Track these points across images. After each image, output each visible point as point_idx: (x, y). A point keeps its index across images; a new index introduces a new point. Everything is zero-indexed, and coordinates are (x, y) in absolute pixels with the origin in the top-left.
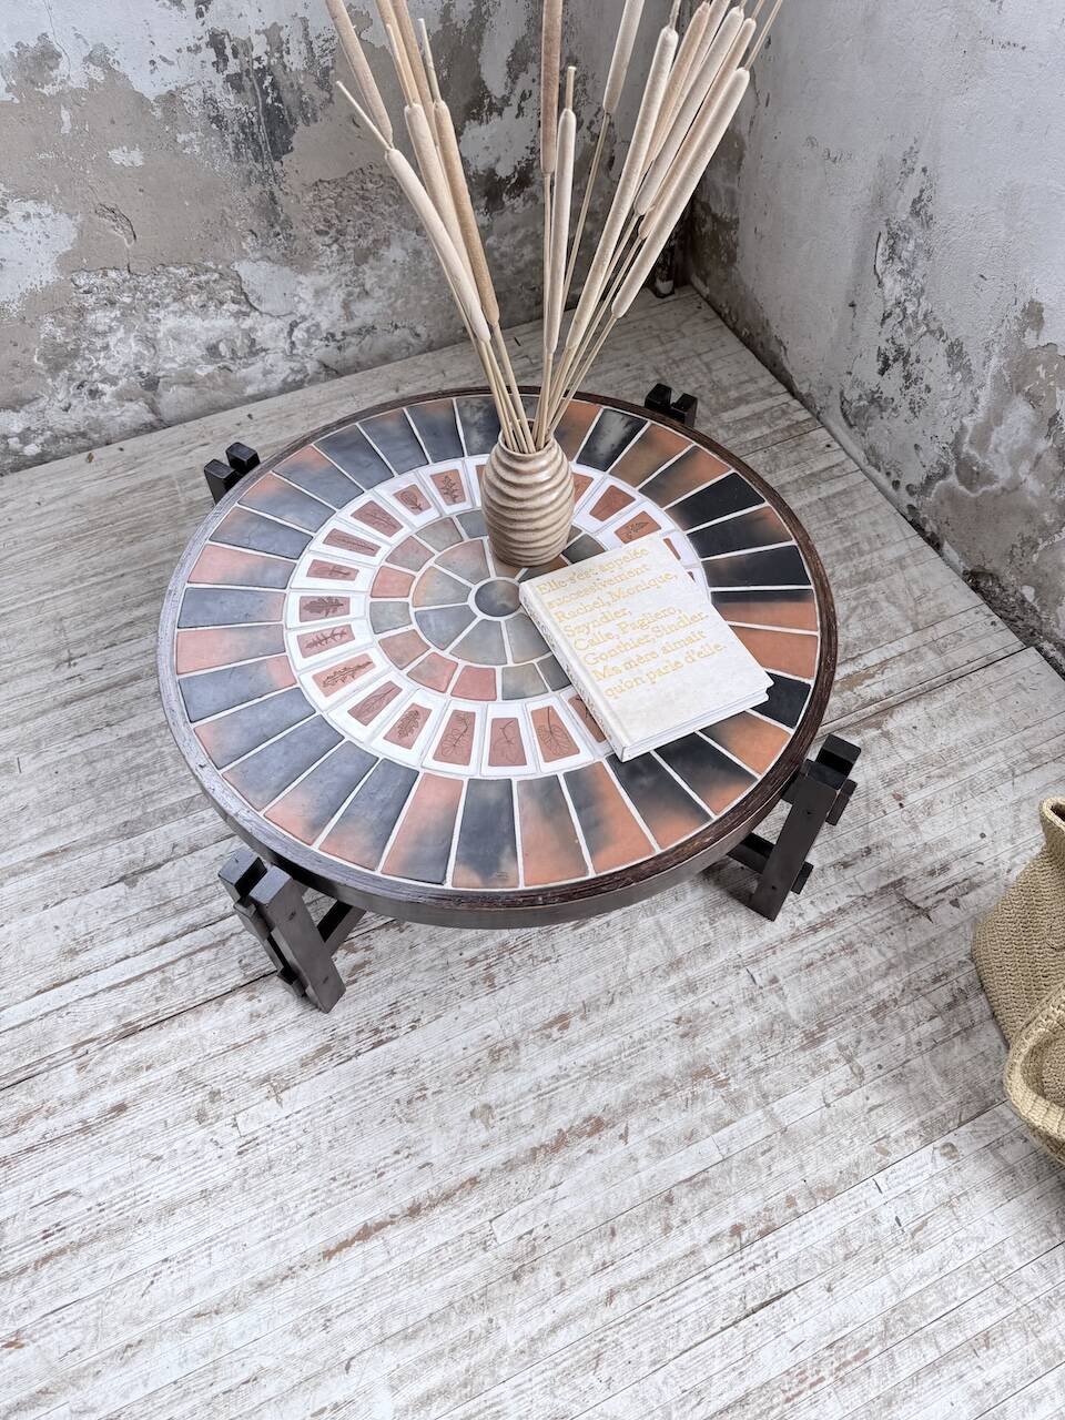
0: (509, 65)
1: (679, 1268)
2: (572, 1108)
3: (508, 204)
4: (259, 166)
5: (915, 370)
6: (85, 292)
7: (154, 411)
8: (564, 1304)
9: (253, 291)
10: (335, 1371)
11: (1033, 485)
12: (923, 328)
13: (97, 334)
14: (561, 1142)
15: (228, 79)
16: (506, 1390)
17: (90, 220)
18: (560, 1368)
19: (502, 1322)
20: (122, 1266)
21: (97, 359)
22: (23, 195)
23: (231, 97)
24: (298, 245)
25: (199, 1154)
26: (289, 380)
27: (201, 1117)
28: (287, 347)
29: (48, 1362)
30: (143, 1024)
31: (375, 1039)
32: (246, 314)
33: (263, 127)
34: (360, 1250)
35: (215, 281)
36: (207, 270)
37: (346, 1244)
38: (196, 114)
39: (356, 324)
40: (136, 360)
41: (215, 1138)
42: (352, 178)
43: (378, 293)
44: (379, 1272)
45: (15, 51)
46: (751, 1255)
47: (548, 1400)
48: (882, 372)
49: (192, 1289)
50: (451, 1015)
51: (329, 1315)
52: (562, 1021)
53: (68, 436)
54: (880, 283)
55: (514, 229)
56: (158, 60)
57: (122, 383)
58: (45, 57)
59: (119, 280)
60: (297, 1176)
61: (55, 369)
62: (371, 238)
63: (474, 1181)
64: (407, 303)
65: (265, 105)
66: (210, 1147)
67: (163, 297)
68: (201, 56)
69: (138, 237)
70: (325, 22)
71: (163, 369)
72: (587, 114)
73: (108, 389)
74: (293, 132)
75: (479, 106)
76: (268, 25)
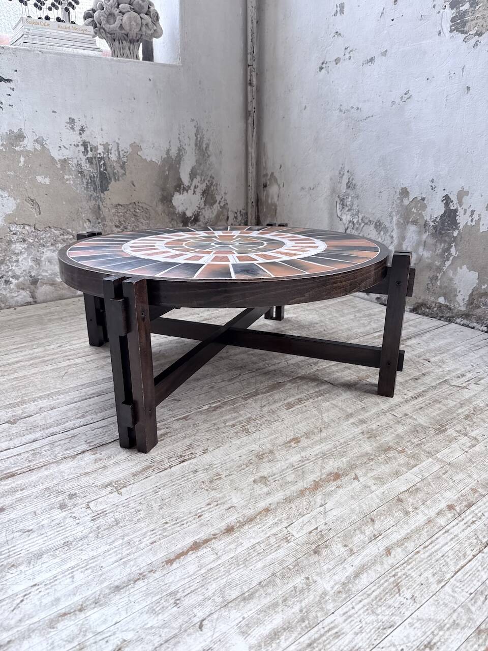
0: (190, 174)
1: (426, 530)
2: (318, 471)
4: (95, 194)
6: (14, 234)
7: (33, 297)
8: (357, 561)
10: (190, 631)
11: (427, 254)
12: (363, 224)
13: (15, 254)
14: (317, 486)
15: (88, 158)
16: (338, 618)
17: (23, 203)
18: (372, 596)
19: (316, 578)
21: (12, 266)
23: (88, 165)
24: (107, 229)
25: (62, 524)
27: (62, 507)
30: (19, 472)
31: (181, 459)
33: (98, 179)
34: (194, 556)
35: (70, 239)
36: (68, 233)
37: (184, 554)
38: (73, 169)
40: (29, 269)
41: (73, 515)
42: (130, 206)
44: (212, 566)
45: (8, 132)
46: (468, 516)
47: (373, 617)
49: (58, 600)
50: (227, 446)
51: (178, 596)
52: (296, 440)
54: (341, 219)
56: (62, 147)
57: (21, 279)
58: (20, 136)
59: (30, 231)
60: (138, 525)
63: (267, 510)
65: (100, 171)
66: (69, 520)
67: (46, 242)
68: (78, 148)
69: (42, 213)
70: (125, 146)
71: (41, 275)
72: (218, 198)
73: (14, 281)
74: (110, 183)
75: (180, 187)
76: (105, 143)
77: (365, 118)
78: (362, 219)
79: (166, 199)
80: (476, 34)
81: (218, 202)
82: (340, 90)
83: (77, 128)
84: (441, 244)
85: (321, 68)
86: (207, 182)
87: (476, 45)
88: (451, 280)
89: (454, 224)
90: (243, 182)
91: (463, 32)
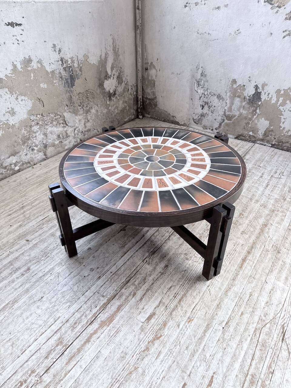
0: (111, 68)
2: (258, 225)
3: (112, 99)
4: (69, 89)
5: (210, 105)
6: (33, 121)
7: (45, 155)
9: (67, 120)
10: (265, 284)
11: (244, 112)
12: (210, 95)
13: (34, 133)
14: (262, 230)
15: (64, 68)
17: (35, 102)
19: (285, 260)
20: (199, 293)
21: (34, 140)
22: (21, 94)
23: (64, 72)
24: (76, 108)
26: (74, 144)
27: (187, 259)
28: (74, 135)
29: (203, 319)
32: (65, 127)
33: (69, 80)
34: (246, 264)
35: (59, 118)
36: (58, 115)
38: (57, 76)
39: (87, 129)
40: (42, 140)
41: (194, 261)
42: (85, 93)
43: (91, 121)
44: (254, 265)
45: (24, 59)
48: (202, 109)
51: (253, 277)
53: (26, 163)
54: (197, 92)
55: (114, 105)
56: (51, 63)
57: (39, 147)
58: (30, 61)
59: (40, 118)
61: (24, 143)
62: (89, 107)
63: (254, 243)
64: (96, 123)
65: (70, 74)
67: (48, 123)
68: (59, 63)
69: (45, 106)
70: (81, 57)
71: (49, 142)
72: (124, 80)
73: (35, 148)
74: (75, 81)
75: (107, 77)
76: (71, 57)
77: (213, 39)
78: (210, 93)
79: (101, 85)
80: (277, 7)
81: (124, 81)
82: (198, 21)
83: (57, 50)
84: (252, 108)
85: (186, 6)
86: (119, 71)
87: (277, 12)
88: (256, 124)
89: (259, 99)
90: (135, 68)
91: (271, 4)
